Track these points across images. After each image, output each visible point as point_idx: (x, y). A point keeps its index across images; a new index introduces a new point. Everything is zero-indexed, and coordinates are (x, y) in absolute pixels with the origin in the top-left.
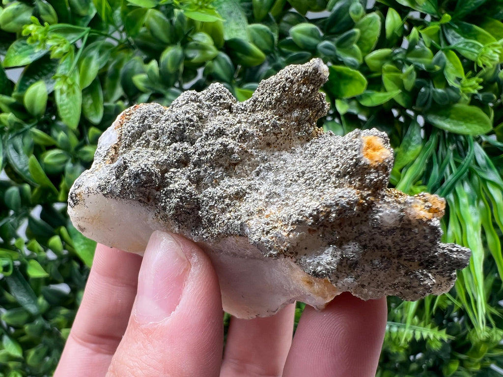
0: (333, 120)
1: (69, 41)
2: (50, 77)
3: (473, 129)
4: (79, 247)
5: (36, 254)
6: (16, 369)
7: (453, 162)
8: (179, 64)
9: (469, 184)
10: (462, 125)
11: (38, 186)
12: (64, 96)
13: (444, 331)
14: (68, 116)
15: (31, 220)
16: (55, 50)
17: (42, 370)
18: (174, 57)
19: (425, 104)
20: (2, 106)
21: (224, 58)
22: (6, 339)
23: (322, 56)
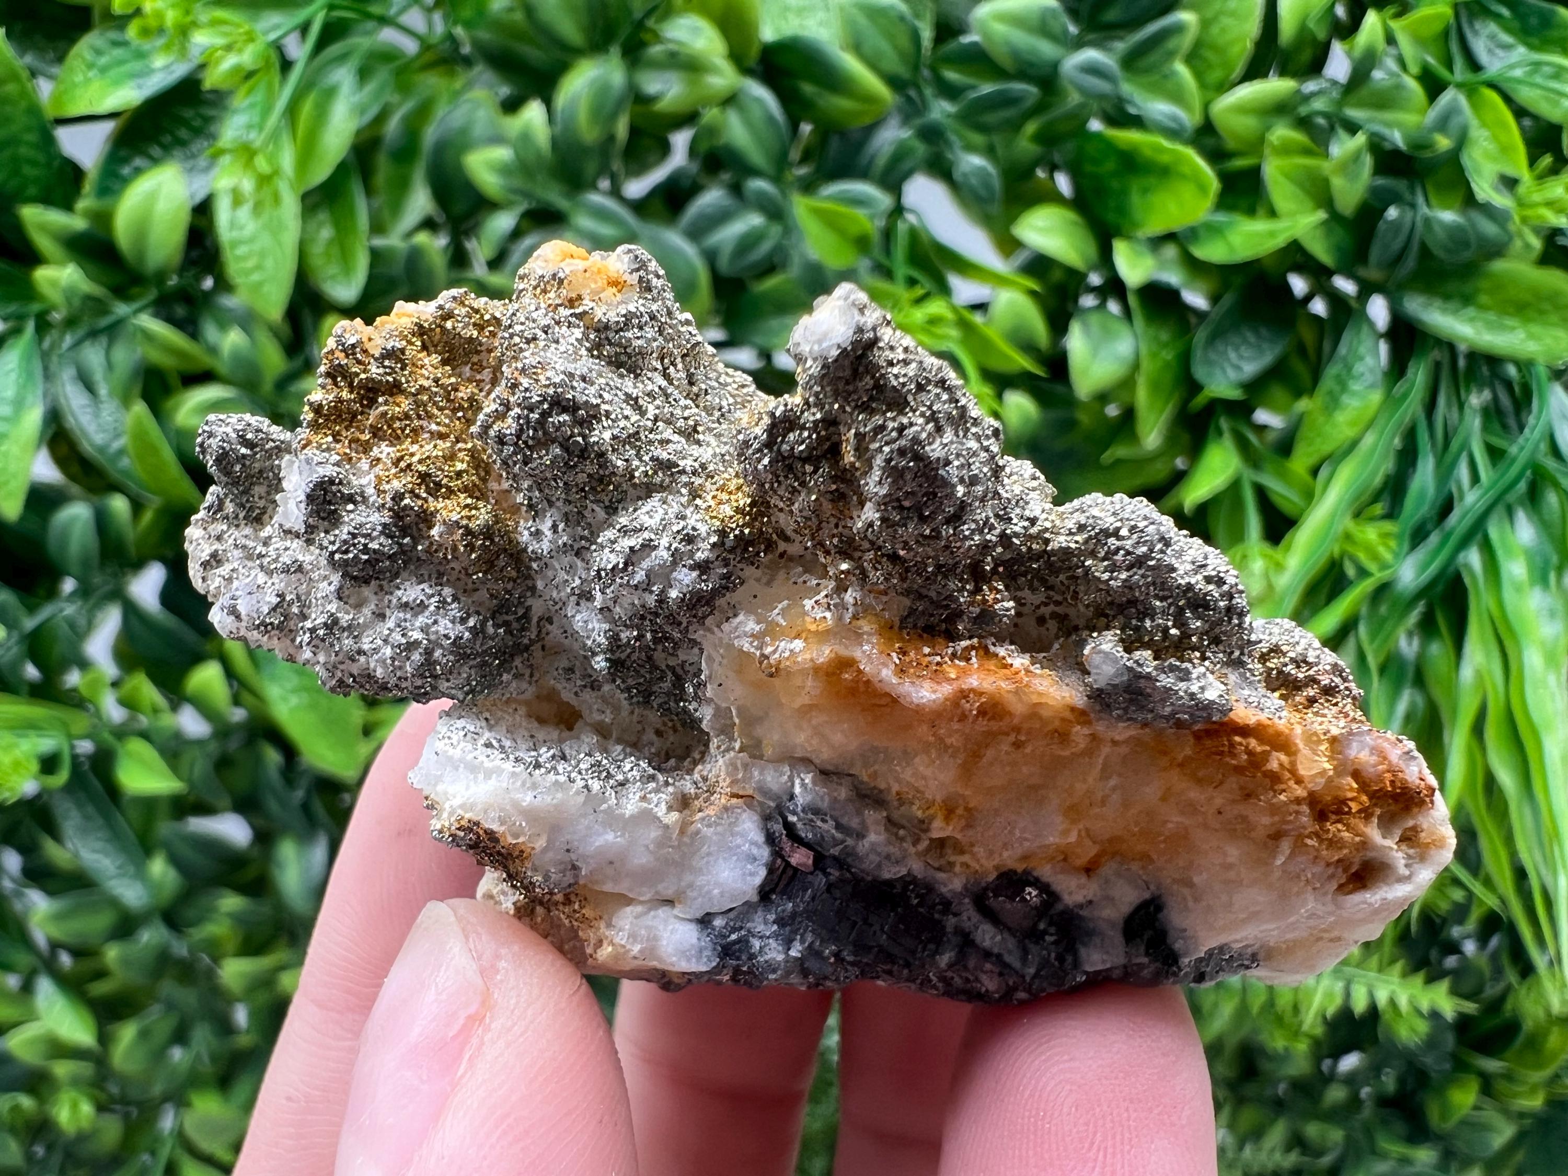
0: (1102, 306)
1: (266, 33)
2: (200, 152)
3: (1549, 341)
4: (284, 699)
5: (144, 721)
6: (76, 1082)
7: (1482, 445)
8: (613, 117)
9: (1529, 518)
10: (1513, 329)
11: (154, 503)
12: (244, 212)
13: (1443, 987)
14: (255, 277)
15: (131, 610)
16: (218, 61)
17: (157, 1089)
18: (601, 91)
19: (1399, 258)
20: (44, 243)
21: (758, 100)
22: (45, 987)
23: (1074, 98)
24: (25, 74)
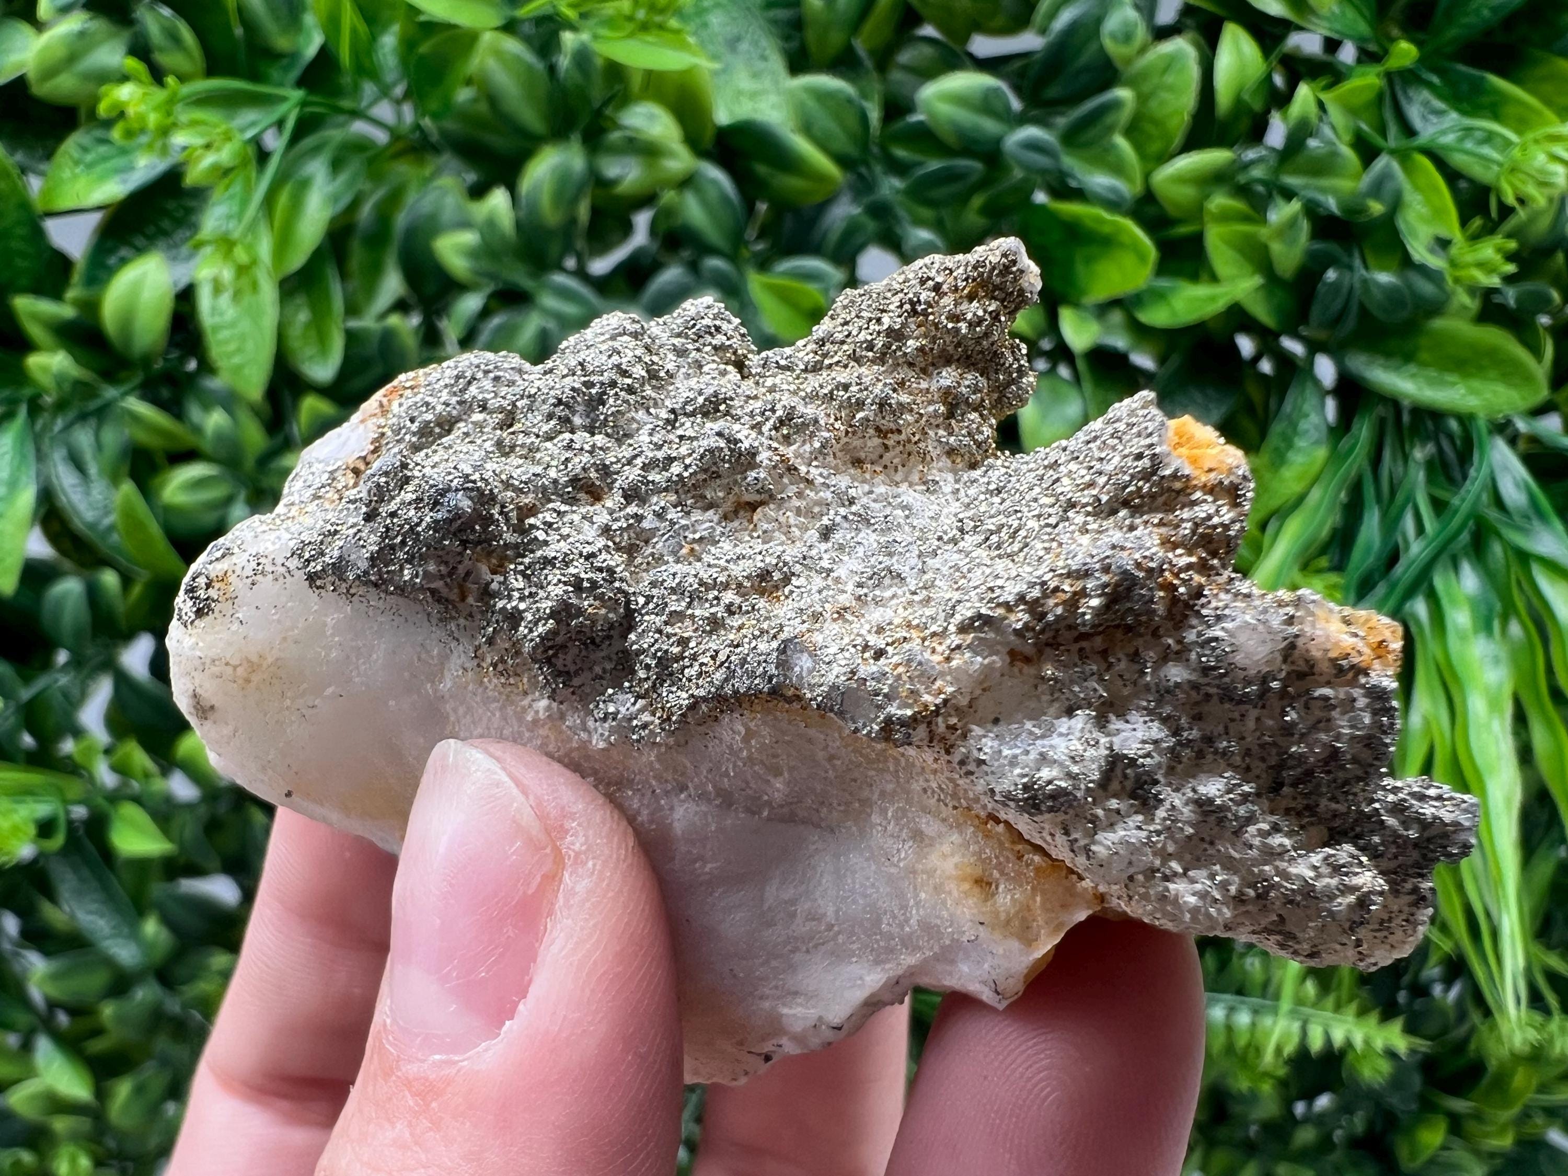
0: (1053, 370)
1: (242, 131)
2: (182, 242)
3: (1489, 395)
5: (135, 785)
6: (75, 1138)
7: (1427, 500)
8: (574, 201)
9: (1474, 568)
10: (1454, 384)
11: (143, 577)
12: (225, 300)
13: (1397, 1025)
14: (236, 360)
15: (122, 680)
16: (199, 159)
17: (153, 1143)
18: (562, 179)
19: (1338, 319)
20: (35, 331)
21: (714, 182)
22: (44, 1047)
23: (1018, 174)
24: (15, 172)
